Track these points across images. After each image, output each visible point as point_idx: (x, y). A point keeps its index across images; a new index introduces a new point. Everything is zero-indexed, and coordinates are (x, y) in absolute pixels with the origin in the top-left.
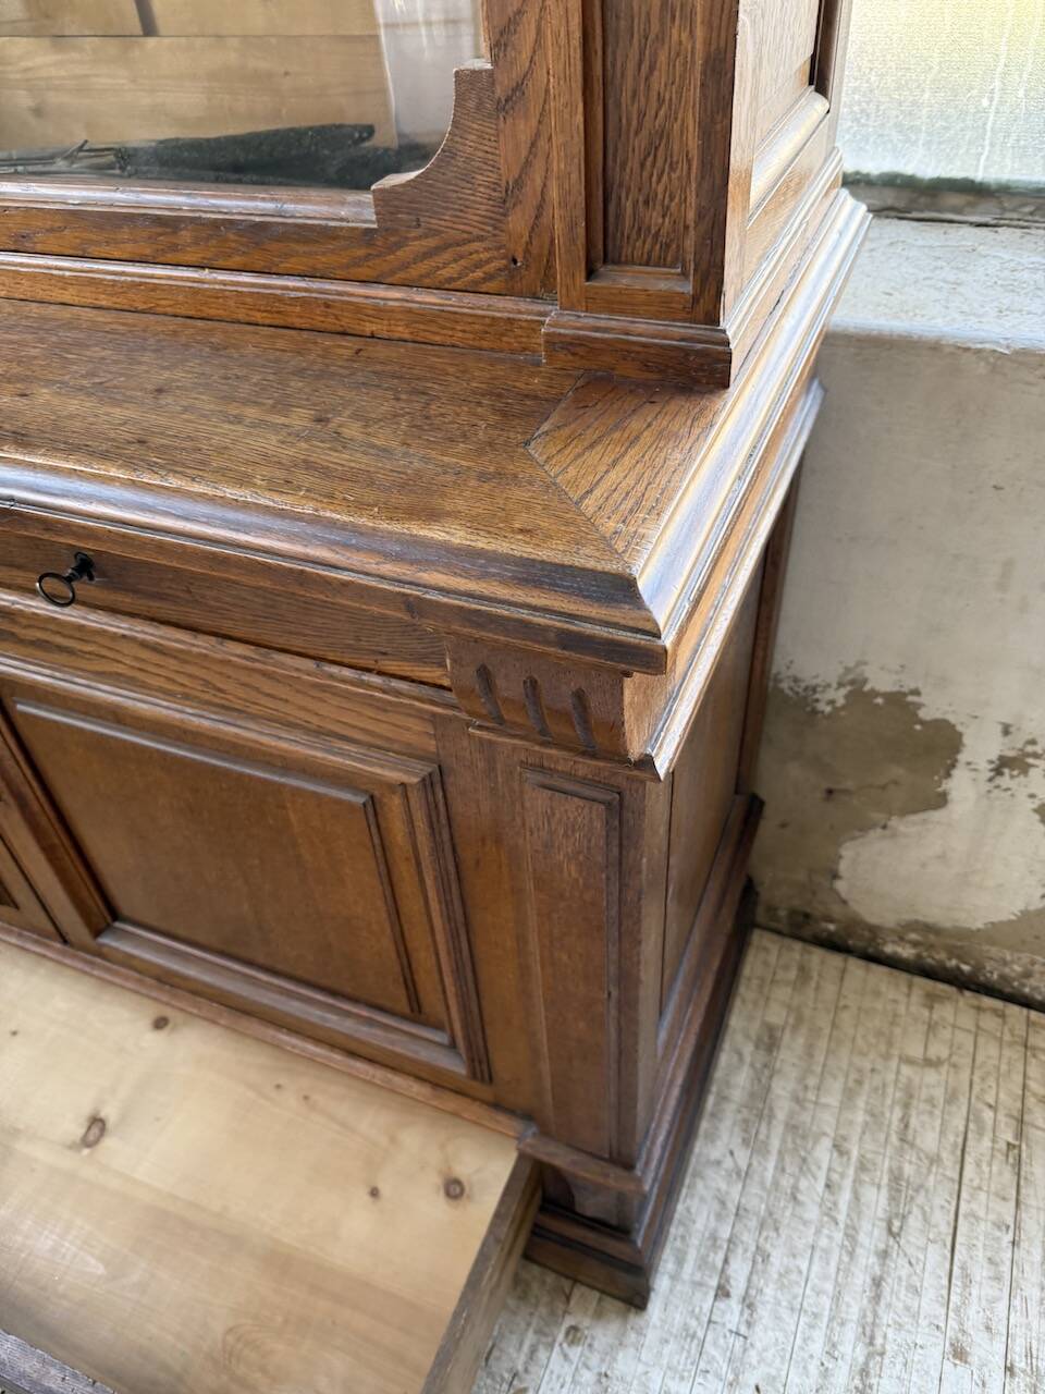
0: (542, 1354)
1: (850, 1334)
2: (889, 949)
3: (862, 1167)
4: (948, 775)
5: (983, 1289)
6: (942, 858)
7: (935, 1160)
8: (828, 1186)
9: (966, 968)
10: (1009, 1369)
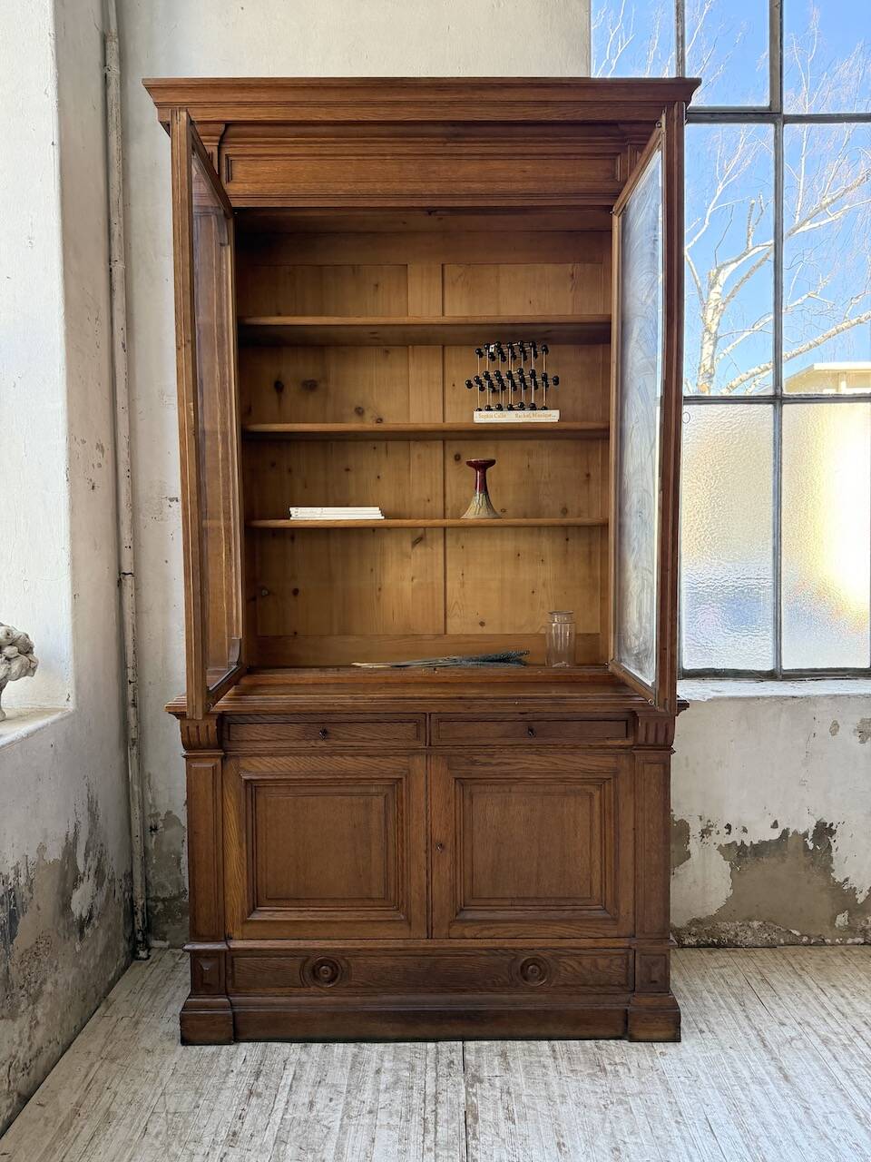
0: (656, 1060)
1: (748, 1030)
2: (686, 942)
3: (721, 994)
4: (688, 843)
5: (778, 1011)
6: (695, 882)
7: (742, 988)
8: (714, 1001)
9: (715, 940)
10: (799, 1024)
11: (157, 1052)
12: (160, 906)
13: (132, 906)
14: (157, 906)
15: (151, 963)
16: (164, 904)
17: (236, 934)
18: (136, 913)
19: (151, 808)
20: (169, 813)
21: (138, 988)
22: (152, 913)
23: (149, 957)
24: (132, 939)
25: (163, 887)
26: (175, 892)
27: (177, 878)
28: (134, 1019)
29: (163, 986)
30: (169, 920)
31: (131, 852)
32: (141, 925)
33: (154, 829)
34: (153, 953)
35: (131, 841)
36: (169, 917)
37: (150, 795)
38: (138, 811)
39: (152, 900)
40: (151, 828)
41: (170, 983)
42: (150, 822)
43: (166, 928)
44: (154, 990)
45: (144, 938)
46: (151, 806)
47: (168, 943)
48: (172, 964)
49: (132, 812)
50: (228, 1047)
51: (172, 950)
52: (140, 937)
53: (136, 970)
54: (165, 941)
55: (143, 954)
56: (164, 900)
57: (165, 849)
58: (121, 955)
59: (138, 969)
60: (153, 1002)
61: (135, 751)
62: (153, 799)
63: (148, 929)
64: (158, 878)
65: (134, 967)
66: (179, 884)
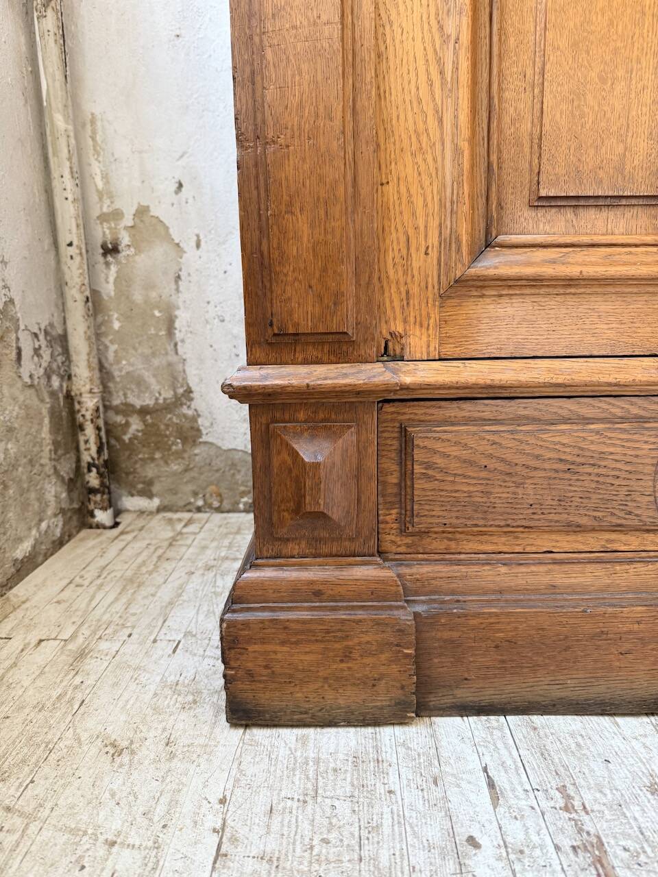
11: (149, 751)
12: (136, 425)
13: (72, 413)
14: (127, 424)
15: (122, 533)
16: (144, 421)
17: (417, 342)
18: (81, 428)
19: (101, 199)
20: (142, 212)
21: (90, 574)
22: (118, 439)
23: (116, 525)
24: (74, 482)
25: (140, 383)
26: (168, 394)
27: (170, 364)
28: (71, 647)
29: (150, 573)
30: (158, 455)
31: (61, 286)
32: (94, 449)
33: (111, 250)
34: (125, 520)
35: (58, 262)
36: (158, 449)
37: (96, 169)
38: (68, 182)
39: (117, 411)
40: (104, 247)
41: (168, 566)
42: (102, 233)
43: (150, 471)
44: (131, 581)
45: (102, 484)
46: (100, 194)
47: (156, 502)
48: (169, 534)
49: (56, 184)
50: (398, 730)
51: (169, 515)
52: (93, 480)
53: (85, 547)
54: (150, 495)
55: (103, 516)
56: (144, 412)
57: (138, 297)
58: (50, 512)
59: (91, 543)
60: (129, 604)
61: (49, 23)
62: (106, 177)
63: (110, 469)
64: (126, 364)
65: (82, 540)
66: (175, 375)
